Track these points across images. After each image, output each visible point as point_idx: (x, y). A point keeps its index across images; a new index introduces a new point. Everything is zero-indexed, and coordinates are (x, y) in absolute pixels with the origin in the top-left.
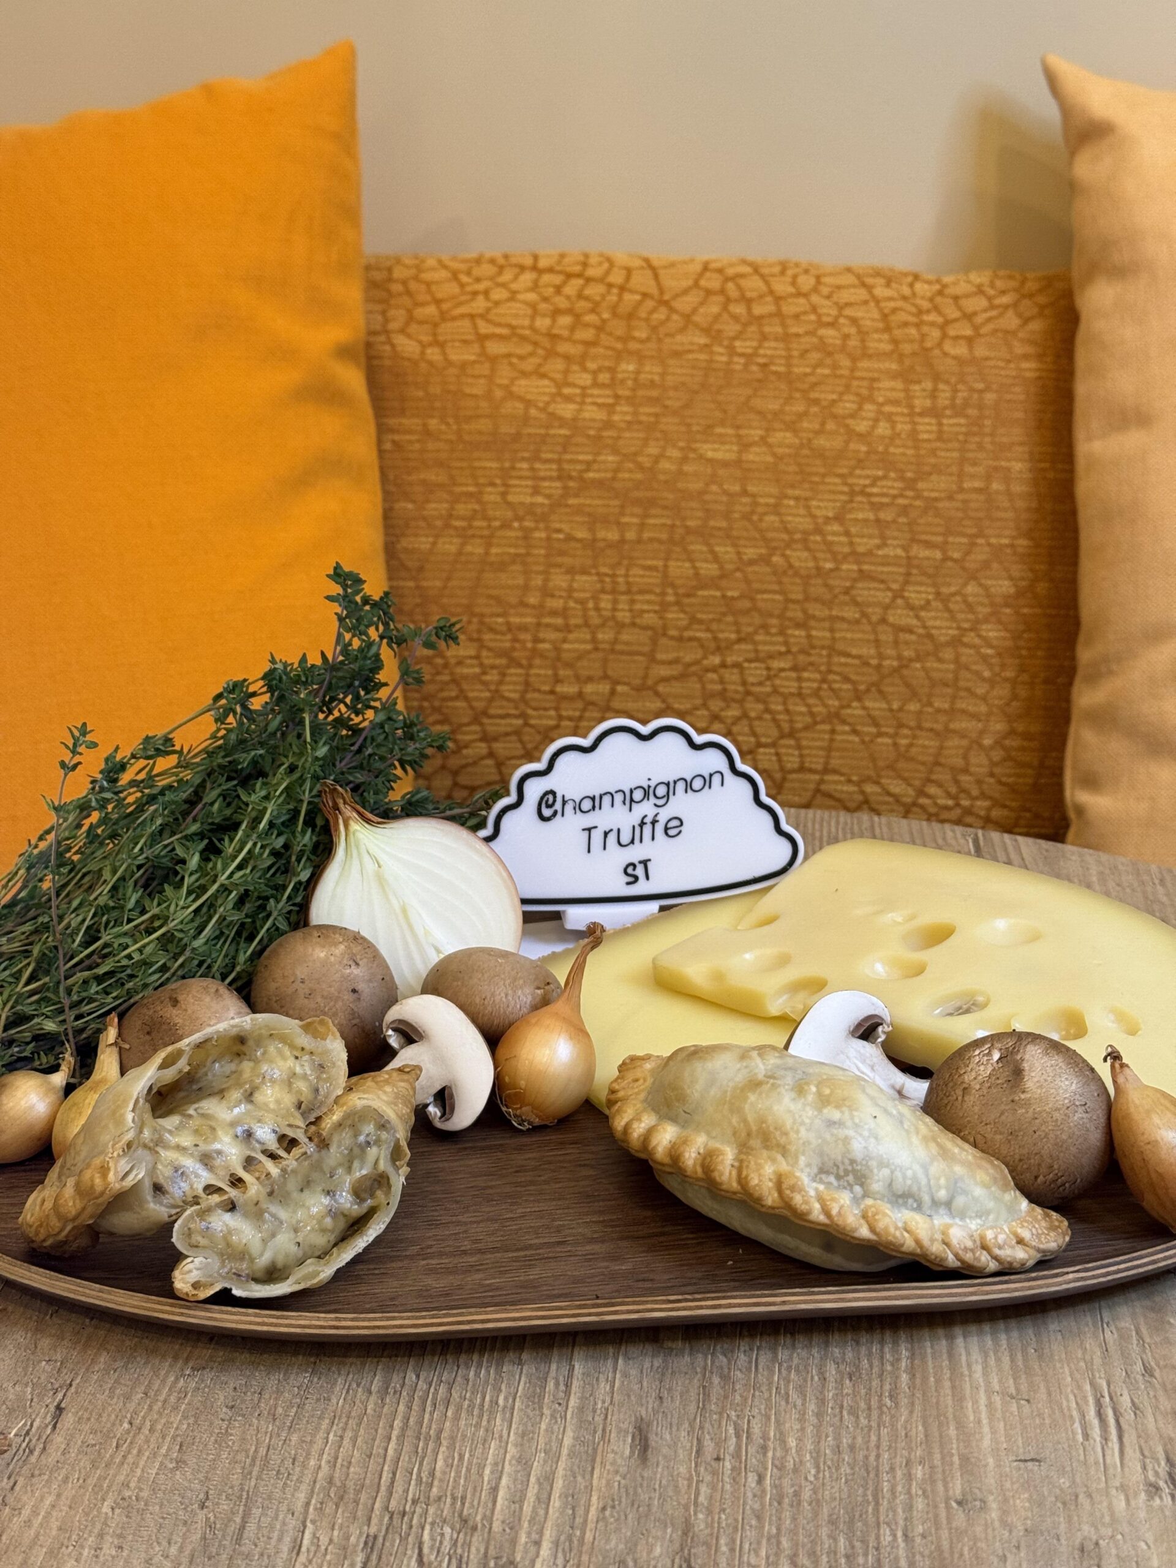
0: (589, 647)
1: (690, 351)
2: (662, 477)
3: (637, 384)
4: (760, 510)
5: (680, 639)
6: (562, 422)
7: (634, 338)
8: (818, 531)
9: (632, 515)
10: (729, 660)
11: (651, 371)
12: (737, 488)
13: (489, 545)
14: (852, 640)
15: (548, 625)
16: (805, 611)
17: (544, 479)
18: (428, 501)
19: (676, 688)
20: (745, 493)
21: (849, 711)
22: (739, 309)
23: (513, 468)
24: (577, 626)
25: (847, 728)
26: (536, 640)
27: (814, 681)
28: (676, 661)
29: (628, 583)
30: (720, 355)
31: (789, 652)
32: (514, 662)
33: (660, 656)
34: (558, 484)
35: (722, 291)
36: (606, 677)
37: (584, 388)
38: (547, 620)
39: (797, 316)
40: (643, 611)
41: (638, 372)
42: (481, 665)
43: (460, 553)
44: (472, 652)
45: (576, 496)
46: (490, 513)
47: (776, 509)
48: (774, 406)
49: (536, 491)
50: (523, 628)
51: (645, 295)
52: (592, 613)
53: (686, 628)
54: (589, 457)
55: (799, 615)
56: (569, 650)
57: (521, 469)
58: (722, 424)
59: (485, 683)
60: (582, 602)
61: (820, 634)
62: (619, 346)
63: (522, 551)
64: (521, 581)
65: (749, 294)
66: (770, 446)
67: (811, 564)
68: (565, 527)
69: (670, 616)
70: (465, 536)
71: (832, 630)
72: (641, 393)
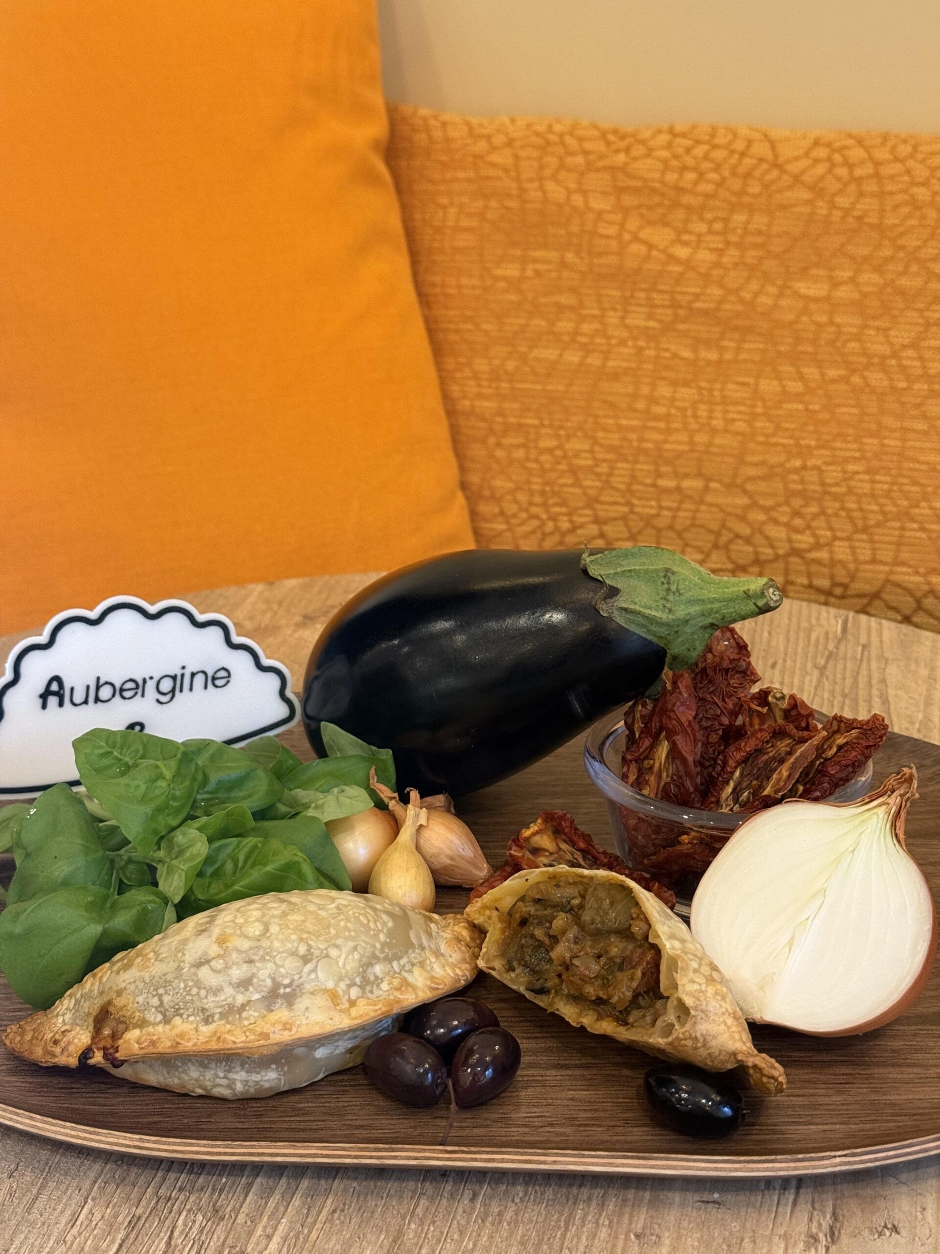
0: (686, 448)
1: (796, 205)
2: (759, 309)
3: (746, 232)
4: (844, 337)
5: (766, 443)
6: (678, 261)
7: (748, 194)
8: (895, 355)
9: (731, 340)
10: (809, 463)
11: (759, 222)
12: (824, 319)
13: (606, 359)
14: (921, 448)
15: (653, 428)
16: (879, 423)
17: (658, 306)
18: (558, 320)
19: (762, 486)
20: (832, 323)
21: (917, 511)
22: (843, 172)
23: (632, 297)
24: (678, 430)
25: (915, 526)
26: (641, 440)
27: (887, 483)
28: (763, 463)
29: (724, 397)
30: (822, 208)
31: (863, 457)
32: (623, 458)
33: (750, 459)
34: (669, 312)
35: (829, 159)
36: (700, 475)
37: (700, 235)
38: (651, 424)
39: (892, 177)
40: (734, 420)
41: (748, 222)
42: (594, 459)
43: (581, 364)
44: (587, 447)
45: (684, 322)
46: (610, 333)
47: (858, 338)
48: (866, 251)
49: (650, 316)
50: (632, 429)
51: (761, 160)
52: (691, 420)
53: (774, 435)
54: (698, 290)
55: (874, 426)
56: (668, 450)
57: (639, 298)
58: (817, 265)
59: (598, 475)
60: (684, 410)
61: (893, 443)
62: (734, 199)
63: (633, 365)
64: (630, 389)
65: (850, 161)
66: (857, 285)
67: (886, 383)
68: (673, 348)
69: (758, 424)
70: (587, 350)
71: (904, 440)
72: (749, 239)
